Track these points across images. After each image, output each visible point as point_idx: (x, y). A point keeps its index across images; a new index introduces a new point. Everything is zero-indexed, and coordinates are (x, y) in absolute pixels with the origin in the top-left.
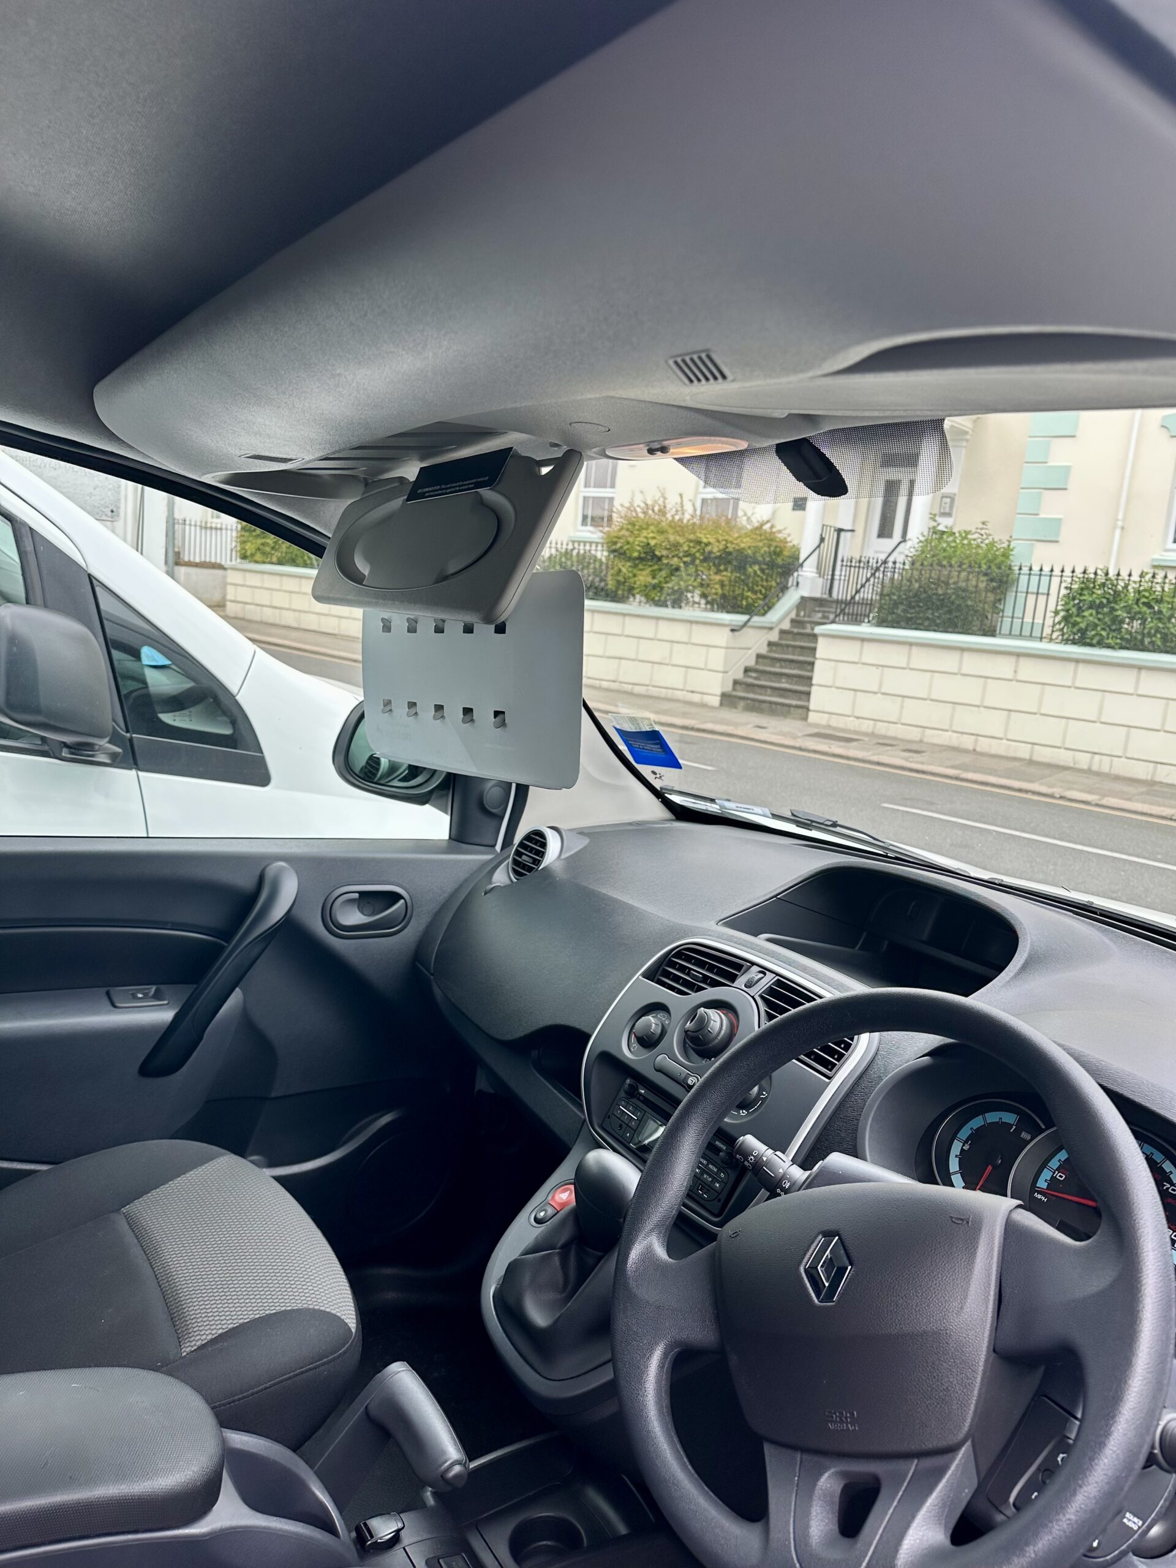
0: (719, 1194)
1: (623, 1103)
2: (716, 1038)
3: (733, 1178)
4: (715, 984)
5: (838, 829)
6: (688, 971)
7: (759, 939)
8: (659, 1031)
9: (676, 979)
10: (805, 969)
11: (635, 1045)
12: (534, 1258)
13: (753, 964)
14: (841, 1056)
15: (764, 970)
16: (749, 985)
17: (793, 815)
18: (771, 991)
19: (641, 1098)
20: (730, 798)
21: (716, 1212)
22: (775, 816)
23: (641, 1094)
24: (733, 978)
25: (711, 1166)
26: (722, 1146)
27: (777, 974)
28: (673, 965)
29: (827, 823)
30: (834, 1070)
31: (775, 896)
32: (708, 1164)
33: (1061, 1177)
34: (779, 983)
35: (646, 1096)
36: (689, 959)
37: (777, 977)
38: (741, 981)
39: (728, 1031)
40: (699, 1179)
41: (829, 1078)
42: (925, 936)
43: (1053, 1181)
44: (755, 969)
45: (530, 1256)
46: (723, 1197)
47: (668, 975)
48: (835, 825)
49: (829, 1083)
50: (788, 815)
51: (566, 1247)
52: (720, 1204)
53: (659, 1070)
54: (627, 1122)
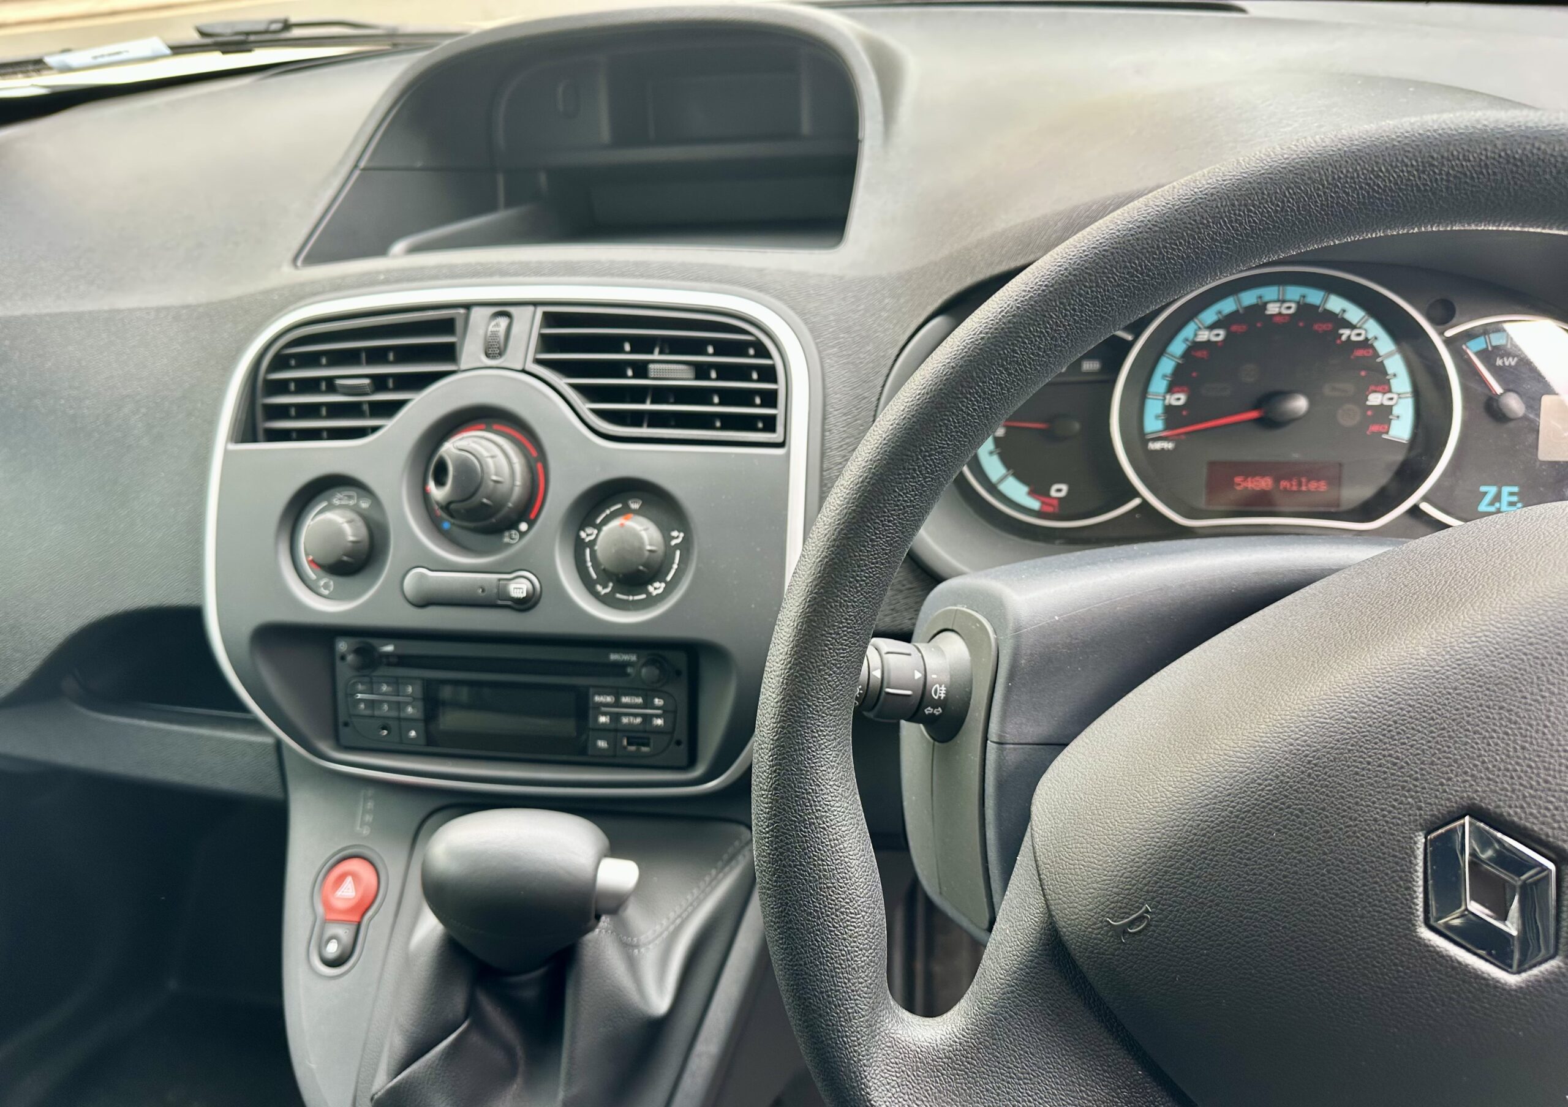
0: (672, 733)
1: (360, 687)
2: (513, 485)
3: (681, 693)
4: (420, 382)
5: (296, 33)
6: (331, 385)
7: (395, 256)
8: (363, 532)
9: (309, 411)
10: (571, 270)
11: (326, 582)
12: (429, 1066)
13: (468, 306)
14: (770, 398)
15: (503, 309)
16: (495, 349)
17: (203, 34)
18: (548, 343)
19: (392, 660)
20: (66, 46)
21: (684, 761)
22: (178, 50)
23: (388, 655)
24: (448, 353)
25: (625, 700)
26: (626, 657)
27: (535, 304)
28: (281, 387)
29: (274, 27)
30: (780, 427)
31: (356, 166)
32: (617, 700)
33: (1179, 399)
34: (550, 319)
35: (400, 652)
36: (311, 360)
37: (540, 311)
38: (471, 351)
39: (523, 460)
40: (616, 730)
41: (781, 445)
42: (605, 133)
43: (1169, 410)
44: (477, 314)
45: (414, 1067)
46: (682, 733)
47: (282, 412)
48: (287, 26)
49: (788, 455)
50: (194, 38)
51: (472, 1010)
52: (683, 747)
53: (425, 602)
54: (394, 714)
